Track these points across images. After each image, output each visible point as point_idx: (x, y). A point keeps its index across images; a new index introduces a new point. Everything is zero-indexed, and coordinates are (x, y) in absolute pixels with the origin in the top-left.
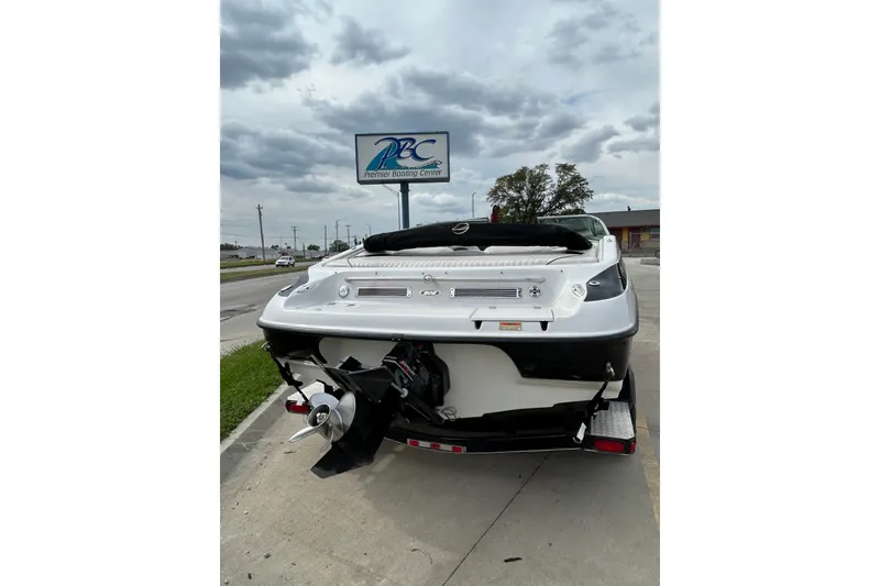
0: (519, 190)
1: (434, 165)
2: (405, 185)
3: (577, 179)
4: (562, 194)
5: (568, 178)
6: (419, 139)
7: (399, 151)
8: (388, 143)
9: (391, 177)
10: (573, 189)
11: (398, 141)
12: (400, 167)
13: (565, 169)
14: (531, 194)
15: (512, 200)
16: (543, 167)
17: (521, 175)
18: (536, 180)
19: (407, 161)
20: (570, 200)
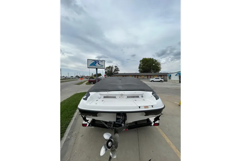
0: (109, 69)
1: (102, 66)
2: (97, 69)
3: (117, 68)
4: (115, 70)
5: (116, 68)
6: (99, 61)
7: (96, 63)
8: (94, 61)
9: (94, 67)
10: (117, 70)
11: (96, 61)
12: (96, 66)
13: (116, 67)
14: (111, 70)
15: (108, 70)
16: (113, 66)
17: (109, 67)
18: (112, 68)
19: (97, 64)
20: (116, 71)
